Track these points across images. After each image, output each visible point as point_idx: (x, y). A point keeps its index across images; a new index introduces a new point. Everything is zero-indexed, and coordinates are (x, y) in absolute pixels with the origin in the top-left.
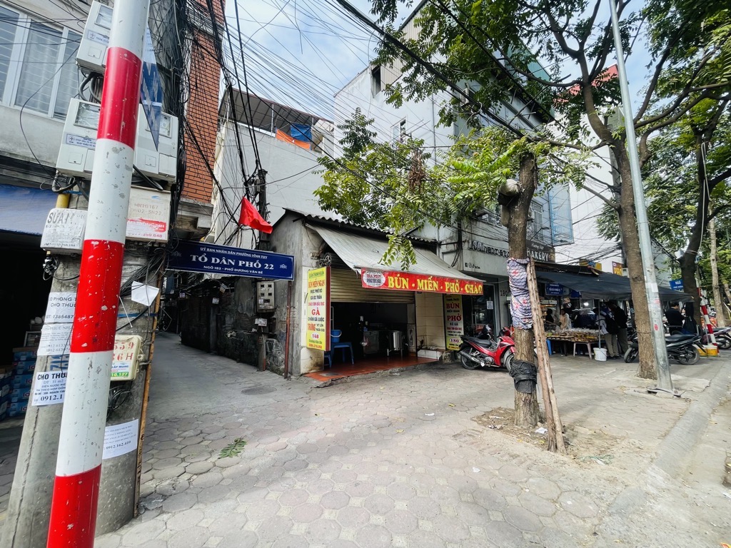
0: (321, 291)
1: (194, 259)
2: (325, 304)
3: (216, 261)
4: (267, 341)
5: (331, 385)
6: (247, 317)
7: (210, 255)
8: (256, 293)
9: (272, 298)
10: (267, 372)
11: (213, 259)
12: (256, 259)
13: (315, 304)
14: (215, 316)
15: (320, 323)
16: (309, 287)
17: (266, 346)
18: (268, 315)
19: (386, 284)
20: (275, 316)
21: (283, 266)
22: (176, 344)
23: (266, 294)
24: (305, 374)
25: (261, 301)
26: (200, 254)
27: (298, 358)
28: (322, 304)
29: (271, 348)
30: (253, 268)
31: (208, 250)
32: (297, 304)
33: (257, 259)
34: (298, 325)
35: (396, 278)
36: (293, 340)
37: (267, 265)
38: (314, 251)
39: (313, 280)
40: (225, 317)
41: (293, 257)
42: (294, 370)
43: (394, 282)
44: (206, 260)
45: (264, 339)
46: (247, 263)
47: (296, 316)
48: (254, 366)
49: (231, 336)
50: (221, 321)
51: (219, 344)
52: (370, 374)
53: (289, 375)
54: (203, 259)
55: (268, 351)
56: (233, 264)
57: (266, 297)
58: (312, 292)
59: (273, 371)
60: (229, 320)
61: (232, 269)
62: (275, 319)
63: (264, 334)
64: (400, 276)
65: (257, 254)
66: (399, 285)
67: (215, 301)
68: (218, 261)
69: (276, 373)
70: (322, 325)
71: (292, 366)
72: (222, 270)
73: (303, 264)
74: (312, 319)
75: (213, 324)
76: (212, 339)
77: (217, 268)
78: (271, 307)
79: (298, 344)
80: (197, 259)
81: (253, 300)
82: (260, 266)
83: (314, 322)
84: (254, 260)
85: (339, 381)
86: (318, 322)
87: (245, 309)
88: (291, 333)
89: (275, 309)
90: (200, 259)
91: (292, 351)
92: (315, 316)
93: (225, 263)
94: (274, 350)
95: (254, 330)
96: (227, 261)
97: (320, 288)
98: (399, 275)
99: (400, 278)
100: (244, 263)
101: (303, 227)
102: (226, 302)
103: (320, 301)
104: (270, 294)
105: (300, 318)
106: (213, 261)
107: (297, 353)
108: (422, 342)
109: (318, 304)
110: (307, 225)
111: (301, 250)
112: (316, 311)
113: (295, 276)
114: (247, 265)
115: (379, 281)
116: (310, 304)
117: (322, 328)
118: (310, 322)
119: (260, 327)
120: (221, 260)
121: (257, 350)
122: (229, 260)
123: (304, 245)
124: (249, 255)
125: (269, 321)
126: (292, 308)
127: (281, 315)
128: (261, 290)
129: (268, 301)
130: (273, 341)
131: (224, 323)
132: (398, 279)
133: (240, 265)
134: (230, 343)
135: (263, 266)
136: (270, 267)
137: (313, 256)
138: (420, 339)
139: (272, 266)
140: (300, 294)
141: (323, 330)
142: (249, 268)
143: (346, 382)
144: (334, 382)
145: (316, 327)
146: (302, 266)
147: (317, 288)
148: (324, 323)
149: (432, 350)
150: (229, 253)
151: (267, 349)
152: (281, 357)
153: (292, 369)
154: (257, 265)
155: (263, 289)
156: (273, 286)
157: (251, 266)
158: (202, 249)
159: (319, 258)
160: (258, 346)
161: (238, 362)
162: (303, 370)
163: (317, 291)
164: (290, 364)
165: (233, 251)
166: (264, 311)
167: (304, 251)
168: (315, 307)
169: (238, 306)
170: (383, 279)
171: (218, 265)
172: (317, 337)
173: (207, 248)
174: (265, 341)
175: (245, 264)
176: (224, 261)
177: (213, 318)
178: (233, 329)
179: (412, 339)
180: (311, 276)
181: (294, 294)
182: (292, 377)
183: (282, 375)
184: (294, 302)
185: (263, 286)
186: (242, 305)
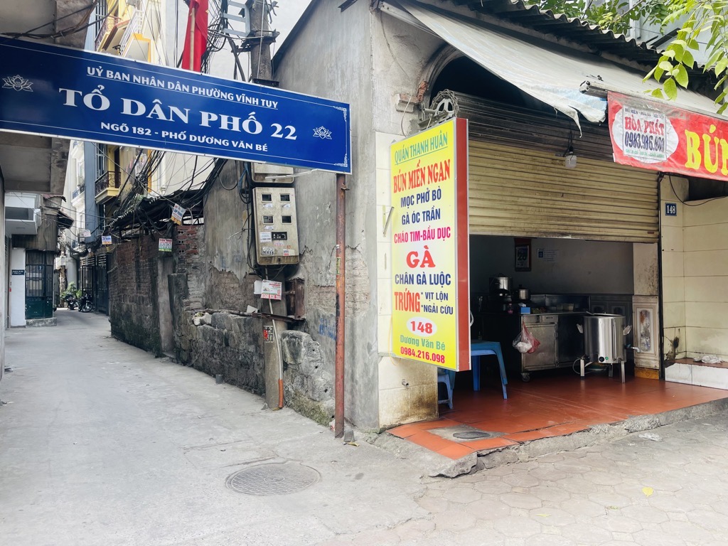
0: (437, 195)
1: (70, 100)
2: (453, 232)
3: (134, 108)
4: (284, 336)
5: (476, 468)
6: (234, 279)
7: (117, 92)
8: (252, 217)
9: (291, 229)
10: (287, 413)
11: (127, 103)
12: (248, 108)
13: (417, 235)
14: (167, 280)
15: (437, 289)
16: (397, 189)
17: (282, 347)
18: (284, 272)
19: (680, 156)
20: (300, 275)
21: (322, 133)
22: (101, 337)
23: (278, 220)
24: (391, 427)
25: (264, 235)
26: (89, 85)
27: (372, 386)
28: (444, 233)
29: (295, 355)
30: (242, 136)
31: (110, 74)
32: (361, 240)
33: (251, 108)
34: (367, 295)
35: (707, 138)
36: (353, 335)
37: (279, 128)
38: (405, 89)
39: (409, 167)
40: (186, 281)
41: (347, 106)
42: (360, 415)
43: (701, 149)
44: (106, 104)
45: (278, 330)
46: (224, 119)
47: (361, 272)
48: (255, 393)
49: (202, 323)
50: (179, 290)
51: (177, 339)
52: (576, 436)
53: (347, 428)
54: (97, 101)
55: (289, 360)
56: (185, 119)
57: (278, 226)
58: (406, 202)
59: (301, 410)
60: (196, 289)
61: (182, 136)
62: (301, 281)
63: (276, 317)
64: (717, 134)
65: (249, 95)
66: (713, 162)
67: (164, 245)
68: (142, 109)
69: (311, 417)
70: (445, 296)
71: (353, 403)
72: (153, 136)
73: (377, 124)
74: (409, 279)
75: (164, 298)
76: (164, 328)
77: (140, 131)
78: (292, 253)
79: (369, 347)
80: (79, 99)
81: (246, 235)
82: (259, 128)
83: (414, 288)
84: (242, 112)
85: (497, 457)
86: (427, 288)
87: (229, 260)
88: (348, 318)
89: (301, 256)
90: (88, 100)
91: (353, 364)
92: (417, 271)
93: (162, 116)
94: (304, 359)
95: (251, 310)
96: (166, 112)
97: (433, 186)
98: (713, 129)
99: (716, 140)
100: (214, 117)
101: (372, 17)
102: (188, 246)
103: (435, 225)
104: (287, 219)
105: (372, 277)
106: (127, 110)
107: (366, 372)
108: (676, 343)
109: (428, 235)
110: (386, 8)
111: (370, 86)
112: (421, 257)
113: (355, 161)
114: (224, 126)
115: (660, 145)
116: (401, 238)
117: (444, 303)
118: (402, 288)
119: (266, 301)
120: (149, 107)
121: (261, 356)
122: (174, 109)
123: (378, 70)
124: (228, 97)
125: (287, 286)
126: (348, 251)
127: (318, 271)
128: (262, 209)
129: (282, 236)
130: (300, 338)
131: (186, 295)
132: (712, 143)
133: (205, 123)
134: (199, 337)
135: (268, 130)
136: (286, 132)
137: (403, 102)
138: (669, 336)
139: (293, 130)
140: (371, 212)
141: (448, 310)
142: (229, 135)
143: (516, 460)
144: (484, 460)
145: (423, 301)
146: (373, 131)
147: (421, 190)
148: (452, 290)
149: (709, 365)
150: (171, 86)
151: (284, 356)
152: (324, 378)
153: (353, 413)
154: (252, 127)
155: (268, 204)
156: (292, 198)
157: (236, 128)
158: (91, 72)
159: (417, 107)
160: (261, 347)
161: (219, 382)
162: (386, 418)
163: (423, 197)
164: (347, 397)
165: (182, 82)
166: (275, 263)
167: (377, 88)
168: (419, 246)
169: (213, 256)
170: (672, 140)
171: (142, 121)
172: (428, 328)
173: (106, 68)
174: (278, 336)
175: (219, 121)
176: (158, 109)
177: (162, 284)
178: (206, 306)
179: (646, 334)
180: (402, 156)
181: (352, 213)
182: (357, 433)
183: (326, 425)
184: (352, 235)
185: (267, 198)
186: (221, 252)
